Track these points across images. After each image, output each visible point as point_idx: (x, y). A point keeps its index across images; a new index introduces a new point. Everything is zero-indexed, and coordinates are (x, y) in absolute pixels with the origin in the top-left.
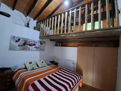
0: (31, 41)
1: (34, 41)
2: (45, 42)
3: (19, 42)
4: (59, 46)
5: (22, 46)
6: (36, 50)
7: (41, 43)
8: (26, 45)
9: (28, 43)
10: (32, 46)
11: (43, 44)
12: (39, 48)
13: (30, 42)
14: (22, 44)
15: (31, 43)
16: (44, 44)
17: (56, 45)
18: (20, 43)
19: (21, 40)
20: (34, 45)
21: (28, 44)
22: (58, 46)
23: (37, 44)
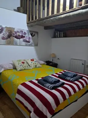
0: (18, 32)
1: (22, 31)
2: (37, 33)
3: (2, 33)
4: (60, 37)
5: (7, 38)
6: (26, 45)
7: (31, 35)
8: (11, 38)
9: (14, 34)
10: (20, 39)
11: (34, 35)
12: (29, 42)
13: (16, 32)
14: (6, 36)
15: (18, 34)
16: (36, 35)
17: (55, 37)
18: (4, 34)
19: (4, 30)
20: (22, 37)
21: (13, 36)
22: (58, 37)
23: (27, 35)
